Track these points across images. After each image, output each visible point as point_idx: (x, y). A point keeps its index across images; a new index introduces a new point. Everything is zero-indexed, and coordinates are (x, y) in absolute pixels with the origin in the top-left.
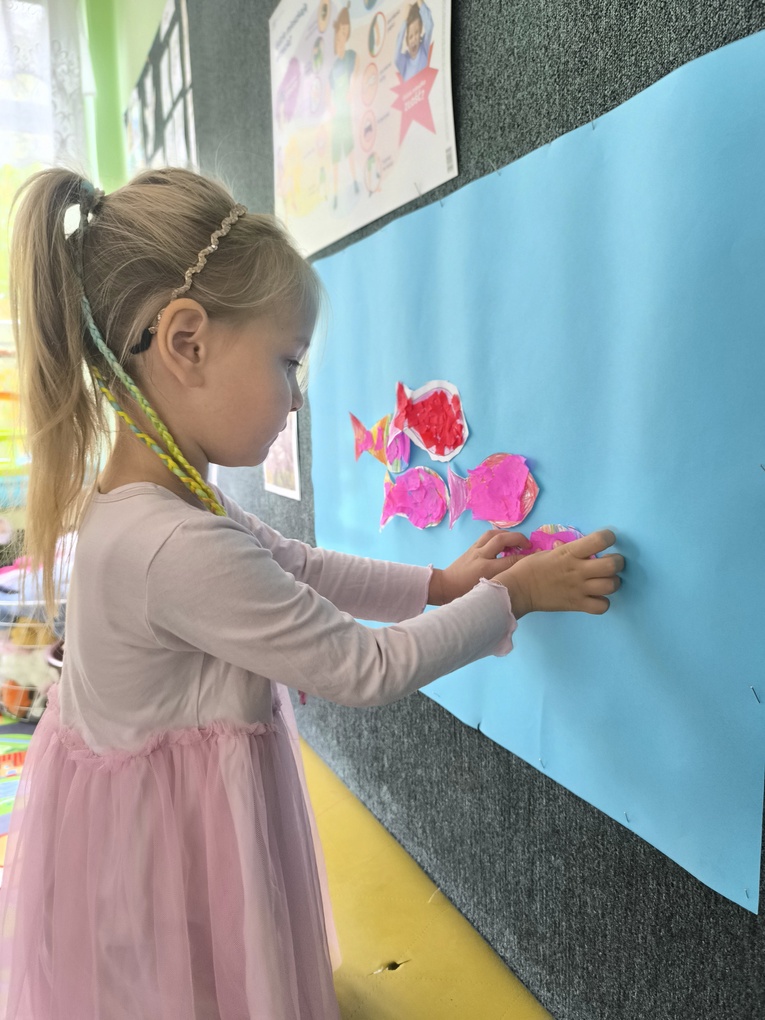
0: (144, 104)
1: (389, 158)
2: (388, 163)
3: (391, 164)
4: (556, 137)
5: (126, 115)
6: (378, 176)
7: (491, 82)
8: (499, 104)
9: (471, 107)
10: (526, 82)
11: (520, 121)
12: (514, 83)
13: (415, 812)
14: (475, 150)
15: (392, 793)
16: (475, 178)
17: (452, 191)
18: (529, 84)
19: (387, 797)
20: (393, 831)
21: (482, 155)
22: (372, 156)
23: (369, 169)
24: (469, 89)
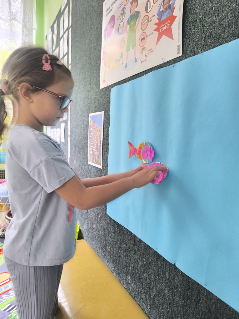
0: (53, 33)
1: (151, 49)
2: (151, 51)
3: (152, 51)
4: (232, 40)
5: (46, 37)
6: (146, 56)
7: (201, 20)
8: (204, 28)
9: (190, 30)
10: (218, 20)
11: (214, 34)
12: (212, 20)
13: (142, 289)
14: (191, 46)
15: (132, 280)
16: (190, 56)
17: (179, 61)
18: (220, 21)
19: (130, 281)
20: (132, 294)
21: (194, 48)
22: (144, 48)
23: (142, 53)
24: (189, 23)
